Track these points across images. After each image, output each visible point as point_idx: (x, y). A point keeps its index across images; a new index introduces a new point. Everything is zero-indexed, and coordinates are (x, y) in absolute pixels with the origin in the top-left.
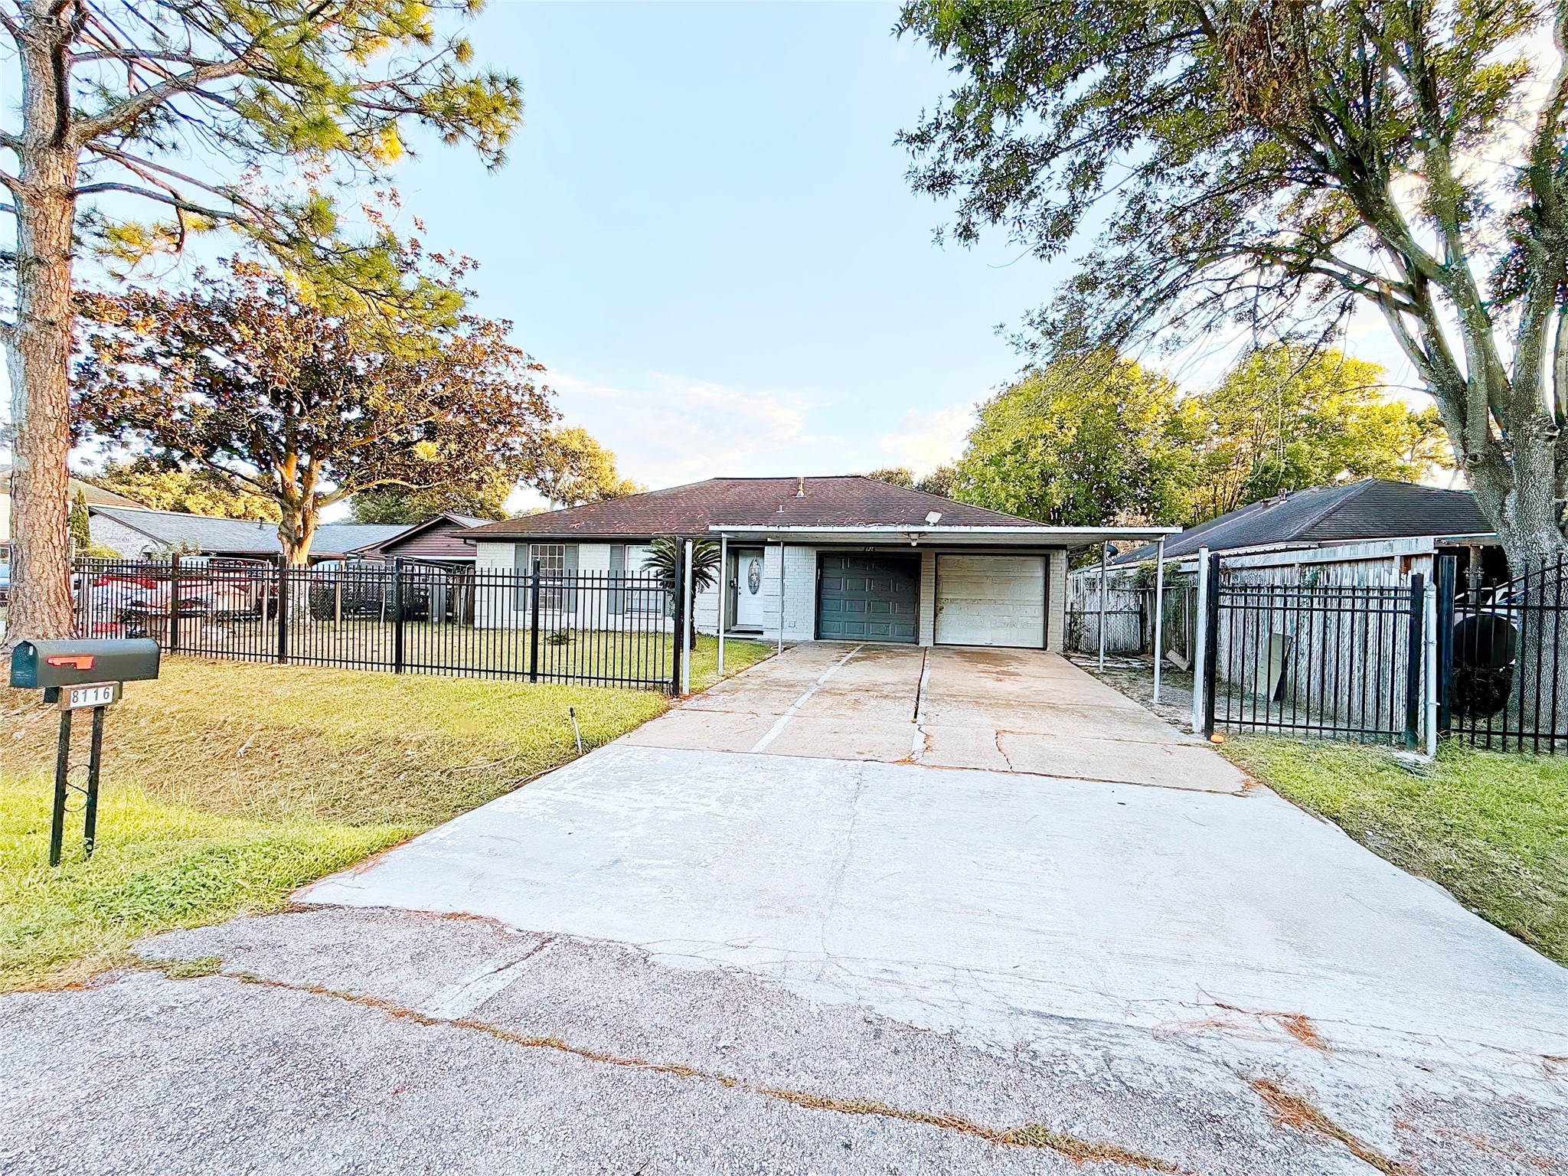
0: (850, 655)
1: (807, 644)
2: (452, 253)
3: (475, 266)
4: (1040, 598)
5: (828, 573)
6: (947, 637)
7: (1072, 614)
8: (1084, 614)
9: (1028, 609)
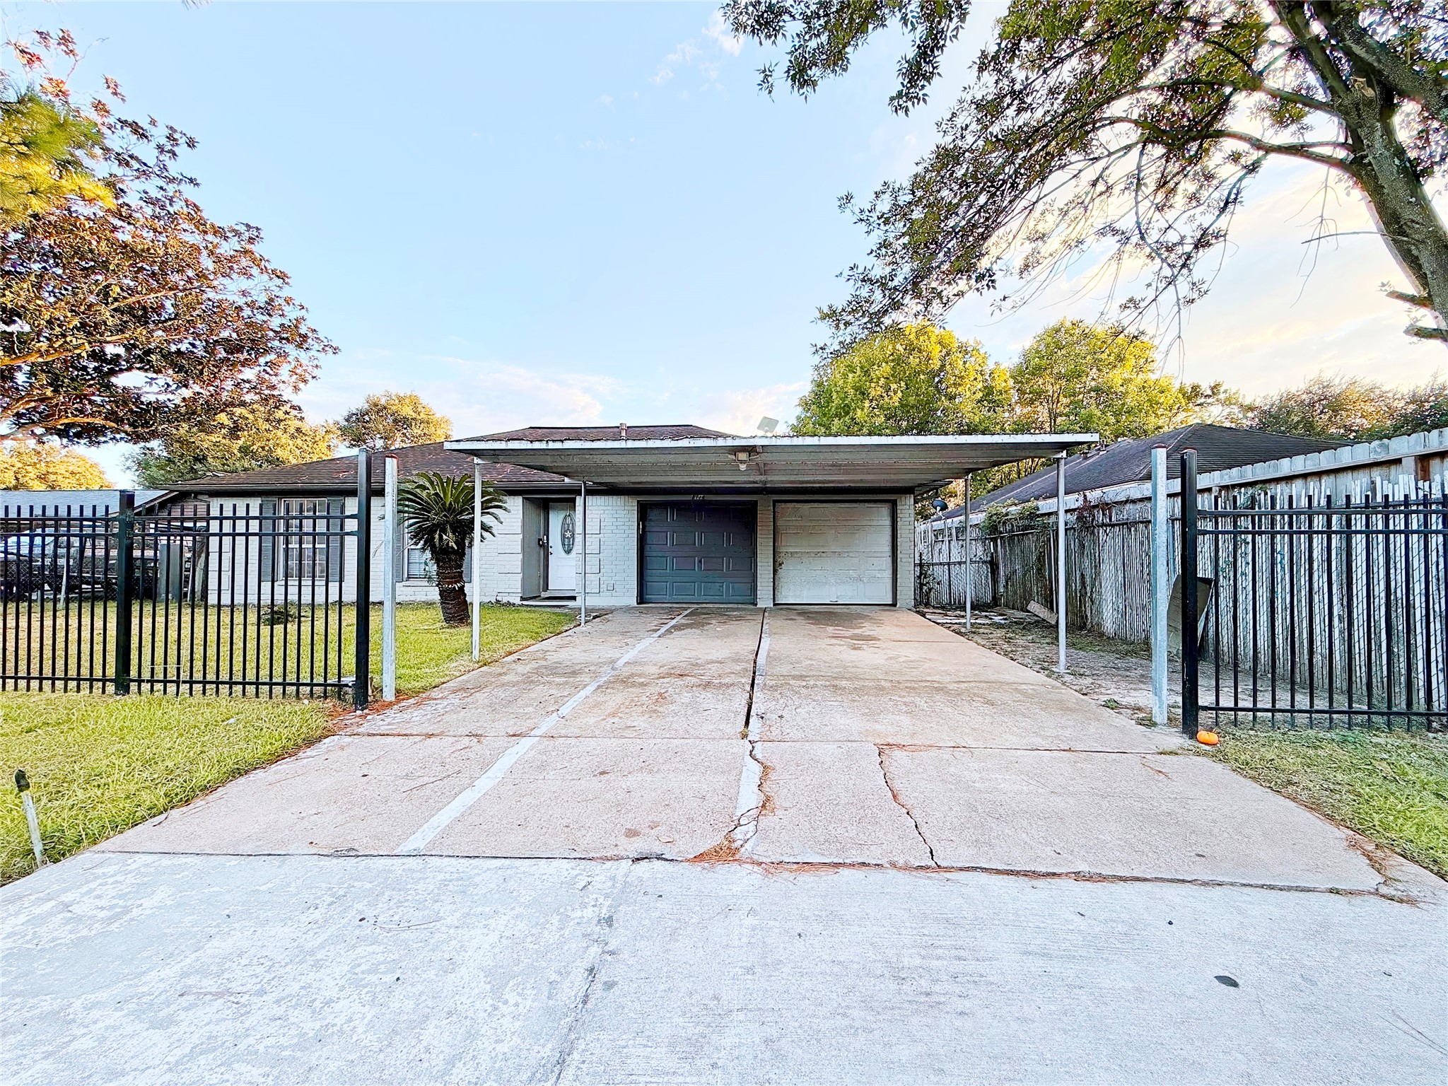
0: (674, 622)
1: (627, 610)
2: (153, 122)
3: (191, 144)
4: (887, 549)
5: (651, 526)
6: (787, 596)
7: (921, 565)
8: (933, 565)
9: (875, 561)
